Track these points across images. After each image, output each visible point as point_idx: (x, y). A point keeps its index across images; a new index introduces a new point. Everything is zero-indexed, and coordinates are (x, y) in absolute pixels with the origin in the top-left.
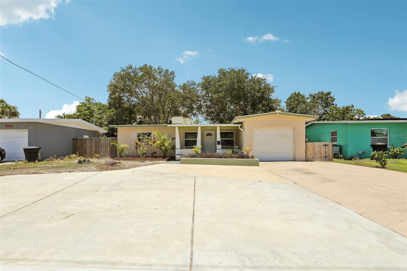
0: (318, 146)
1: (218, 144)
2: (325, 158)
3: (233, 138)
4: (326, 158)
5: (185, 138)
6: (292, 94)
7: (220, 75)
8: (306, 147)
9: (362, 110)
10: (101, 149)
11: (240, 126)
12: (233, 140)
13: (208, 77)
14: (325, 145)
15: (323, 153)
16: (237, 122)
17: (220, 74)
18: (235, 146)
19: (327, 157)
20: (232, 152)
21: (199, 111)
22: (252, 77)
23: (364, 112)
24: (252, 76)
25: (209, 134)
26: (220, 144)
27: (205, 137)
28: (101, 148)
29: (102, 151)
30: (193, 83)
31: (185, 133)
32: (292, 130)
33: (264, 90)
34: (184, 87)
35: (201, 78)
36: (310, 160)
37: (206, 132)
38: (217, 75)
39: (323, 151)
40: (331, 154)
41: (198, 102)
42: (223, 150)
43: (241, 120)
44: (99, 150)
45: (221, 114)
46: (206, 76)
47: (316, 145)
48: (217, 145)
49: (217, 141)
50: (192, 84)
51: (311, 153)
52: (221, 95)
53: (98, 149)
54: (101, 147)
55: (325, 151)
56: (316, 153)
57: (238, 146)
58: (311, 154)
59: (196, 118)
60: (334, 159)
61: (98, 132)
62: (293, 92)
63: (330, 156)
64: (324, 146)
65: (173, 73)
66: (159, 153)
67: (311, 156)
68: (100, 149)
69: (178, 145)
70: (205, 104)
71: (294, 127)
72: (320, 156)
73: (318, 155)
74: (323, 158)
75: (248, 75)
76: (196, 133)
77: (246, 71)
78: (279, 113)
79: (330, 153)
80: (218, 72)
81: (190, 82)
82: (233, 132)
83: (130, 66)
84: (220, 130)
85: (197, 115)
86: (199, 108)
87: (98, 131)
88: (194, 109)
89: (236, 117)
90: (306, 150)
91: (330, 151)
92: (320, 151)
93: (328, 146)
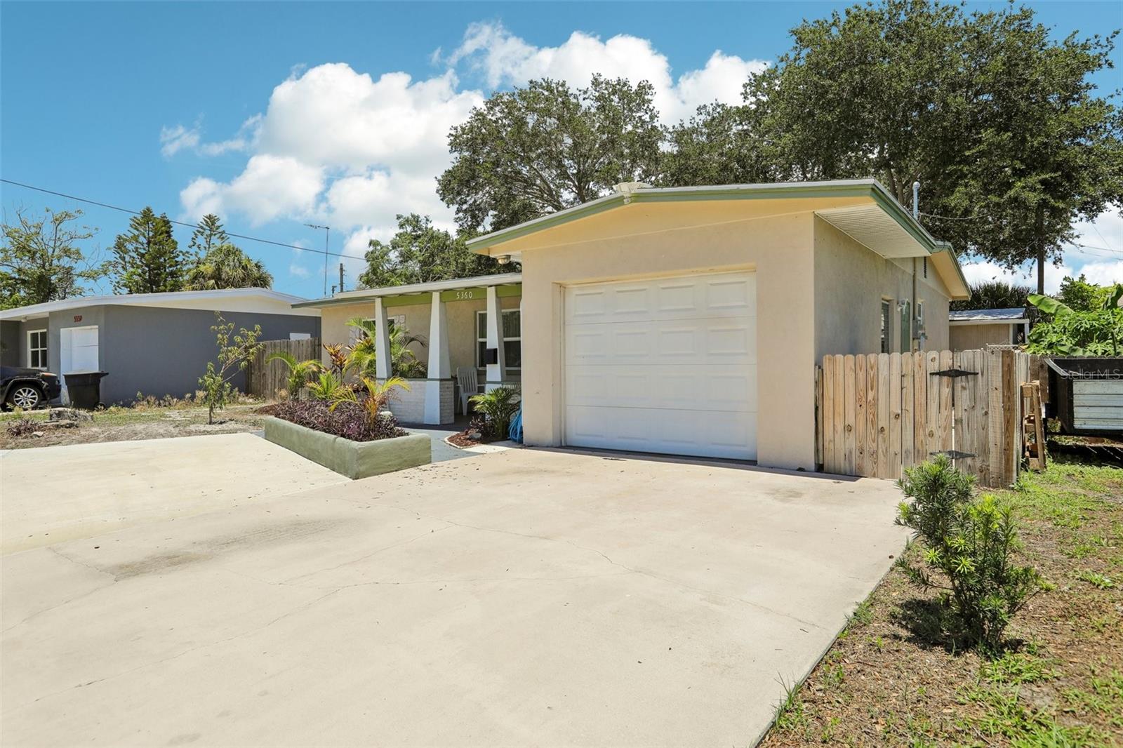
0: (896, 378)
8: (820, 382)
14: (953, 374)
15: (933, 426)
19: (965, 456)
26: (496, 363)
36: (841, 464)
39: (935, 417)
40: (999, 436)
47: (883, 372)
48: (489, 368)
51: (851, 420)
55: (946, 412)
56: (882, 423)
58: (848, 429)
63: (985, 451)
64: (945, 379)
67: (852, 443)
72: (909, 444)
73: (898, 439)
78: (638, 197)
79: (985, 428)
90: (821, 402)
91: (986, 413)
92: (911, 409)
93: (975, 381)
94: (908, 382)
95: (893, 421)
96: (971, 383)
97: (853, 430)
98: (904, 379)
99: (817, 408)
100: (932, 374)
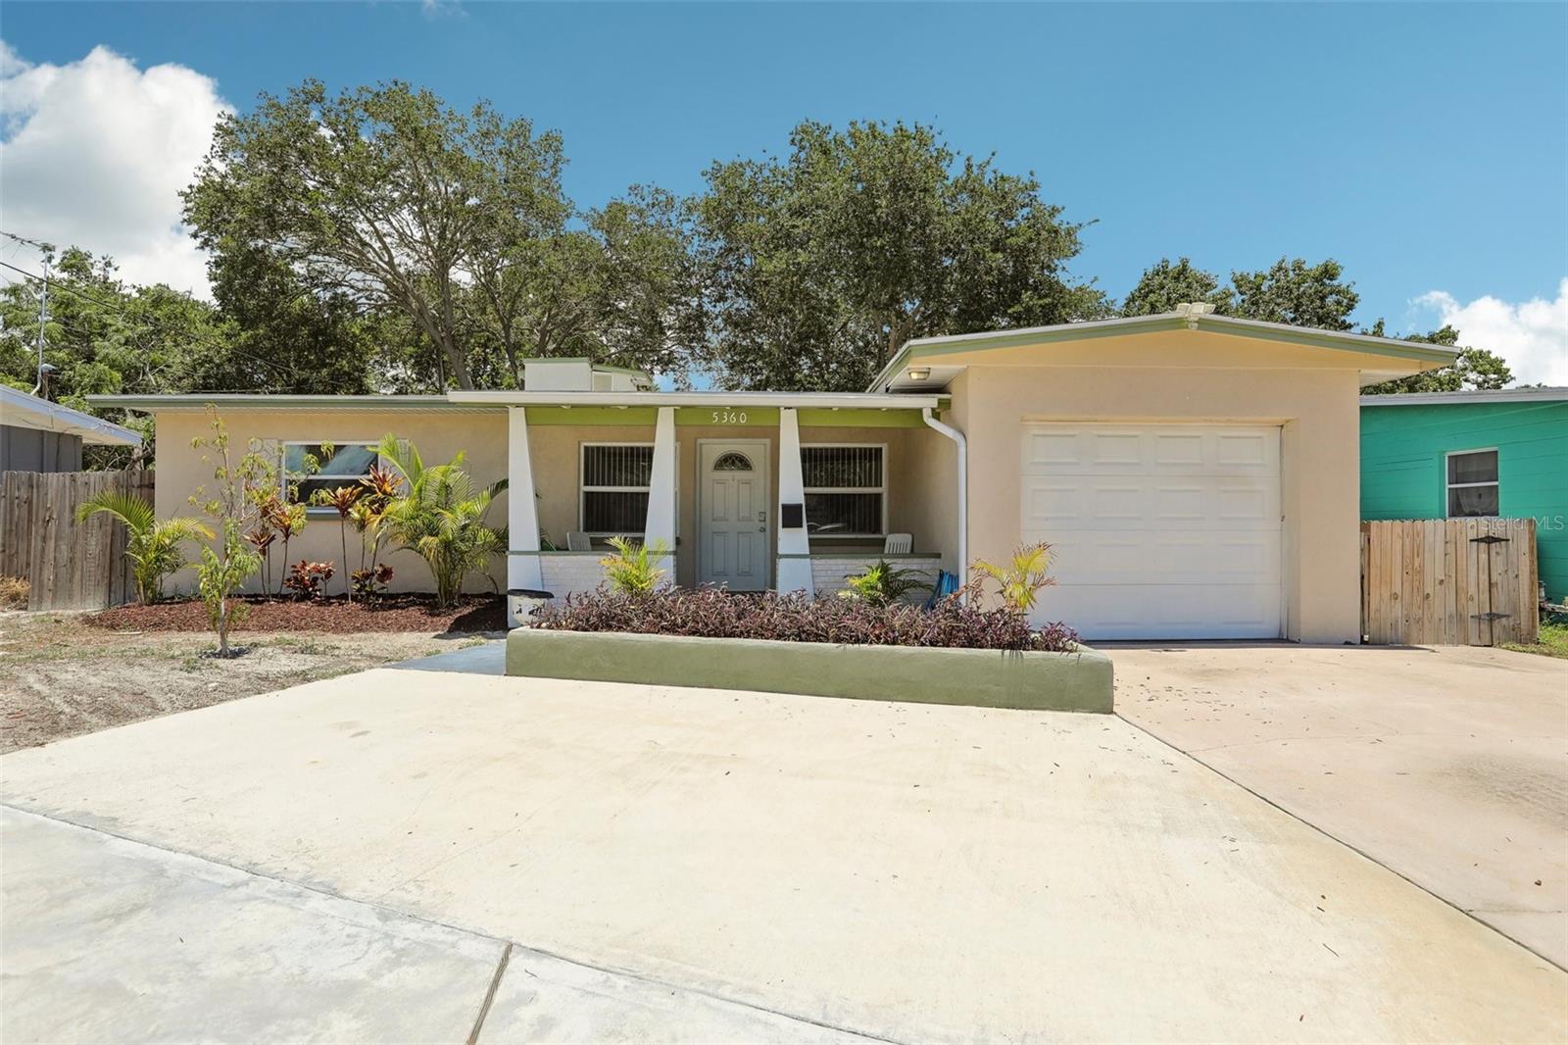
0: (1440, 546)
1: (784, 526)
2: (1485, 626)
3: (879, 484)
4: (1496, 623)
5: (586, 484)
6: (1150, 270)
7: (803, 155)
8: (1366, 549)
9: (1493, 356)
10: (43, 549)
11: (935, 405)
12: (878, 496)
13: (737, 170)
14: (1490, 540)
15: (1472, 590)
16: (914, 376)
17: (803, 148)
18: (891, 532)
19: (1499, 616)
20: (880, 578)
21: (691, 341)
22: (969, 167)
23: (1505, 366)
24: (968, 159)
25: (735, 461)
26: (801, 526)
27: (709, 474)
28: (44, 539)
29: (50, 554)
30: (662, 198)
31: (586, 448)
32: (1271, 438)
33: (1031, 240)
34: (612, 219)
35: (703, 174)
36: (1388, 633)
37: (715, 449)
38: (784, 155)
39: (1473, 580)
40: (1527, 596)
41: (683, 299)
42: (822, 563)
43: (940, 368)
44: (28, 552)
45: (804, 362)
46: (726, 162)
47: (1430, 539)
48: (783, 533)
49: (784, 506)
50: (653, 205)
51: (1398, 589)
52: (803, 257)
53: (23, 546)
54: (41, 531)
55: (1484, 577)
56: (1429, 590)
57: (909, 537)
58: (1395, 596)
59: (676, 381)
60: (1545, 633)
61: (77, 438)
62: (1151, 264)
63: (1516, 610)
64: (1483, 545)
65: (552, 143)
66: (415, 571)
67: (1398, 611)
68: (36, 543)
69: (524, 530)
70: (721, 307)
71: (1280, 419)
72: (1452, 608)
73: (1442, 604)
74: (1472, 625)
75: (944, 164)
76: (647, 454)
77: (939, 143)
79: (1516, 590)
80: (793, 141)
81: (645, 192)
82: (879, 451)
83: (311, 87)
84: (804, 433)
85: (682, 363)
86: (693, 327)
87: (75, 432)
88: (662, 332)
89: (913, 342)
90: (1366, 570)
91: (1517, 576)
92: (1454, 575)
93: (1507, 547)
94: (1451, 548)
95: (1438, 587)
96: (1504, 550)
97: (1399, 599)
98: (1448, 545)
99: (1362, 577)
100: (1471, 541)
